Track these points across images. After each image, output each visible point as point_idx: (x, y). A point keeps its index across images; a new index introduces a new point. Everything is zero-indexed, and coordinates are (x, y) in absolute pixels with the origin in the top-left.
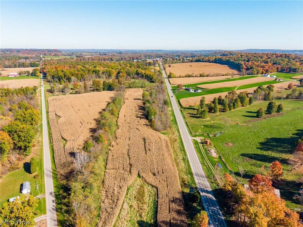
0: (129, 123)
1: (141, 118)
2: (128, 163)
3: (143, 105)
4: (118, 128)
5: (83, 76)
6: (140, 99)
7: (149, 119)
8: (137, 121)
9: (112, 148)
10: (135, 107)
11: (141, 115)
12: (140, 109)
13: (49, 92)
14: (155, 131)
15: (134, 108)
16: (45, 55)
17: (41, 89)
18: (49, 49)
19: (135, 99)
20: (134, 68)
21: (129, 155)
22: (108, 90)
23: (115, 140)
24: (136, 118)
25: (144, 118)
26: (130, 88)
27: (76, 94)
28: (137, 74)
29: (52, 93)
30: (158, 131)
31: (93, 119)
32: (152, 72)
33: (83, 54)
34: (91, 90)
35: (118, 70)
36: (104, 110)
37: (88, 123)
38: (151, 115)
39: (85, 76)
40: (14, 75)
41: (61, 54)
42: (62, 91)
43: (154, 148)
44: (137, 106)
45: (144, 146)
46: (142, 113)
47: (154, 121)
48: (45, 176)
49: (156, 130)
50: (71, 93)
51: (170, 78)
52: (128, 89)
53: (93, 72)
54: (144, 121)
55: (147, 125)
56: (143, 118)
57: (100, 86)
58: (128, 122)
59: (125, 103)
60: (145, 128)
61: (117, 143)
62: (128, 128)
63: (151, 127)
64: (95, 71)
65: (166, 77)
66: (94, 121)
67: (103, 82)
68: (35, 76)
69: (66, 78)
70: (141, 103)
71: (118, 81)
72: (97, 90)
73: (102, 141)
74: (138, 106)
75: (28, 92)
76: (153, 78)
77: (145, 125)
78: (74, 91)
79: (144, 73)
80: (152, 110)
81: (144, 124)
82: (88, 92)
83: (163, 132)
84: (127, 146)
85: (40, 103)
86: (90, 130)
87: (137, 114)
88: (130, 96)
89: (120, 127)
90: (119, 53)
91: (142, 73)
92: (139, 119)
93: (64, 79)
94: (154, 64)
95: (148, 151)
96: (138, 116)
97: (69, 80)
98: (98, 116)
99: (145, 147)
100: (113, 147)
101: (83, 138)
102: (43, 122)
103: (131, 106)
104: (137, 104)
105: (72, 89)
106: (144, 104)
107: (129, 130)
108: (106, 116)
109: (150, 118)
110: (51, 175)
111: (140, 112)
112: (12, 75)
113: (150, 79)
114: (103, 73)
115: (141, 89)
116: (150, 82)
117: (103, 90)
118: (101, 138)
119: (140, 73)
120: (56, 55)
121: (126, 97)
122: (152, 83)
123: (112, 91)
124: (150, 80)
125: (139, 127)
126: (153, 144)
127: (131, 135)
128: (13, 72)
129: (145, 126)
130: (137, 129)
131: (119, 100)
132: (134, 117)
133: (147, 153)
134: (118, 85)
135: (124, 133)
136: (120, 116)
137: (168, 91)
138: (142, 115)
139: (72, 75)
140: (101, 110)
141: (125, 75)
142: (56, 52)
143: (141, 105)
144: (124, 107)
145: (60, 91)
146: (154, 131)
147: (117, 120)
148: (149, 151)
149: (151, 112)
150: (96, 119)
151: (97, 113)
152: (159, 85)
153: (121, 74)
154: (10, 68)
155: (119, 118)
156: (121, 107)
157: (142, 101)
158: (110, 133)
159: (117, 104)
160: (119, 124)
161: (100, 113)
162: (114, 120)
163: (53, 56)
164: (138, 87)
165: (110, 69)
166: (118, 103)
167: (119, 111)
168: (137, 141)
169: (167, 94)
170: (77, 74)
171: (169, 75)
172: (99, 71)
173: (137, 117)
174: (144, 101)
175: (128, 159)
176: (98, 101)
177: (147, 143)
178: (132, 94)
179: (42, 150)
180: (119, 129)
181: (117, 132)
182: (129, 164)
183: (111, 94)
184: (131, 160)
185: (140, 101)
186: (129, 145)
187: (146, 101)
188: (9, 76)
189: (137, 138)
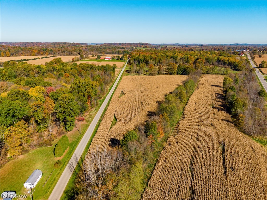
0: (200, 114)
1: (219, 109)
2: (188, 186)
3: (223, 94)
4: (184, 118)
5: (160, 60)
6: (220, 87)
7: (233, 112)
8: (213, 112)
9: (167, 147)
10: (212, 95)
11: (219, 105)
12: (218, 98)
13: (127, 72)
14: (242, 134)
15: (209, 96)
16: (137, 46)
17: (122, 69)
18: (141, 43)
19: (212, 86)
20: (214, 55)
21: (192, 169)
22: (182, 74)
23: (176, 133)
24: (211, 108)
25: (224, 111)
26: (208, 74)
27: (149, 75)
28: (219, 61)
29: (129, 73)
30: (249, 135)
31: (156, 101)
32: (238, 60)
33: (167, 46)
34: (164, 73)
35: (196, 57)
36: (171, 93)
37: (148, 105)
38: (236, 107)
39: (162, 61)
40: (108, 58)
41: (150, 46)
42: (138, 72)
43: (242, 167)
44: (214, 93)
45: (222, 156)
46: (220, 103)
47: (243, 117)
48: (68, 165)
49: (245, 132)
50: (145, 74)
51: (261, 67)
52: (205, 75)
53: (171, 58)
54: (223, 115)
55: (228, 121)
56: (222, 110)
57: (174, 70)
58: (200, 112)
59: (199, 88)
60: (226, 125)
61: (176, 140)
62: (198, 120)
63: (235, 125)
64: (173, 57)
65: (256, 67)
66: (157, 104)
67: (178, 66)
68: (123, 60)
69: (145, 61)
70: (220, 91)
71: (195, 66)
72: (171, 74)
73: (153, 133)
74: (216, 93)
75: (107, 69)
76: (239, 66)
77: (224, 120)
78: (148, 73)
79: (227, 60)
80: (240, 100)
81: (224, 118)
82: (161, 74)
83: (258, 138)
84: (192, 150)
85: (115, 80)
86: (148, 113)
87: (214, 103)
88: (206, 82)
89: (186, 116)
90: (200, 46)
91: (225, 60)
92: (216, 110)
93: (143, 62)
94: (239, 54)
95: (229, 171)
96: (215, 106)
97: (147, 63)
98: (163, 99)
99: (224, 161)
100: (170, 145)
101: (136, 122)
102: (107, 97)
103: (206, 93)
104: (215, 91)
105: (147, 71)
106: (225, 92)
107: (199, 124)
108: (171, 99)
109: (235, 111)
110: (75, 167)
111: (218, 101)
112: (107, 58)
113: (235, 67)
114: (181, 59)
115: (221, 76)
116: (234, 70)
117: (177, 74)
118: (153, 129)
119: (222, 60)
120: (145, 47)
121: (200, 82)
122: (237, 72)
123: (186, 76)
124: (233, 68)
125: (215, 123)
126: (240, 157)
127: (202, 131)
128: (109, 57)
129: (225, 122)
130: (212, 124)
131: (192, 84)
132: (209, 106)
133: (227, 174)
134: (194, 69)
135: (190, 127)
136: (189, 102)
137: (261, 81)
138: (221, 106)
139: (151, 59)
140: (169, 93)
141: (204, 61)
142: (146, 45)
143: (221, 93)
144: (196, 92)
145: (135, 72)
146: (240, 133)
147: (184, 107)
148: (231, 170)
149: (237, 103)
150: (159, 102)
151: (163, 96)
152: (248, 73)
153: (199, 60)
154: (109, 54)
155: (188, 105)
156: (193, 92)
157: (222, 89)
158: (169, 123)
159: (188, 88)
160: (186, 112)
161: (166, 95)
162: (181, 107)
163: (143, 47)
164: (218, 74)
165: (189, 56)
166: (190, 86)
167: (190, 97)
168: (209, 145)
169: (259, 84)
170: (155, 59)
171: (260, 65)
172: (177, 57)
173: (213, 107)
174: (225, 89)
175: (190, 177)
176: (169, 83)
177: (228, 154)
178: (209, 80)
179: (87, 126)
180: (184, 120)
181: (180, 122)
182: (191, 187)
183: (184, 78)
184: (195, 181)
185: (219, 88)
186: (194, 148)
187: (230, 88)
188: (105, 59)
189: (210, 139)
